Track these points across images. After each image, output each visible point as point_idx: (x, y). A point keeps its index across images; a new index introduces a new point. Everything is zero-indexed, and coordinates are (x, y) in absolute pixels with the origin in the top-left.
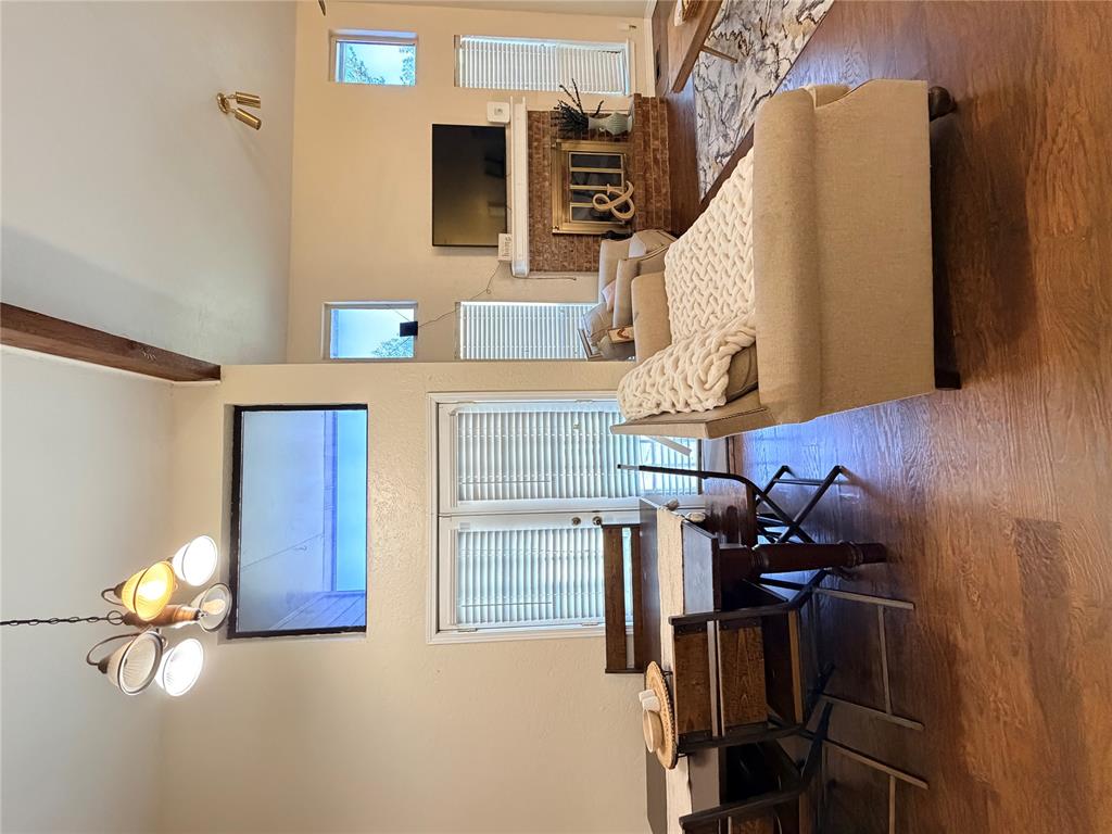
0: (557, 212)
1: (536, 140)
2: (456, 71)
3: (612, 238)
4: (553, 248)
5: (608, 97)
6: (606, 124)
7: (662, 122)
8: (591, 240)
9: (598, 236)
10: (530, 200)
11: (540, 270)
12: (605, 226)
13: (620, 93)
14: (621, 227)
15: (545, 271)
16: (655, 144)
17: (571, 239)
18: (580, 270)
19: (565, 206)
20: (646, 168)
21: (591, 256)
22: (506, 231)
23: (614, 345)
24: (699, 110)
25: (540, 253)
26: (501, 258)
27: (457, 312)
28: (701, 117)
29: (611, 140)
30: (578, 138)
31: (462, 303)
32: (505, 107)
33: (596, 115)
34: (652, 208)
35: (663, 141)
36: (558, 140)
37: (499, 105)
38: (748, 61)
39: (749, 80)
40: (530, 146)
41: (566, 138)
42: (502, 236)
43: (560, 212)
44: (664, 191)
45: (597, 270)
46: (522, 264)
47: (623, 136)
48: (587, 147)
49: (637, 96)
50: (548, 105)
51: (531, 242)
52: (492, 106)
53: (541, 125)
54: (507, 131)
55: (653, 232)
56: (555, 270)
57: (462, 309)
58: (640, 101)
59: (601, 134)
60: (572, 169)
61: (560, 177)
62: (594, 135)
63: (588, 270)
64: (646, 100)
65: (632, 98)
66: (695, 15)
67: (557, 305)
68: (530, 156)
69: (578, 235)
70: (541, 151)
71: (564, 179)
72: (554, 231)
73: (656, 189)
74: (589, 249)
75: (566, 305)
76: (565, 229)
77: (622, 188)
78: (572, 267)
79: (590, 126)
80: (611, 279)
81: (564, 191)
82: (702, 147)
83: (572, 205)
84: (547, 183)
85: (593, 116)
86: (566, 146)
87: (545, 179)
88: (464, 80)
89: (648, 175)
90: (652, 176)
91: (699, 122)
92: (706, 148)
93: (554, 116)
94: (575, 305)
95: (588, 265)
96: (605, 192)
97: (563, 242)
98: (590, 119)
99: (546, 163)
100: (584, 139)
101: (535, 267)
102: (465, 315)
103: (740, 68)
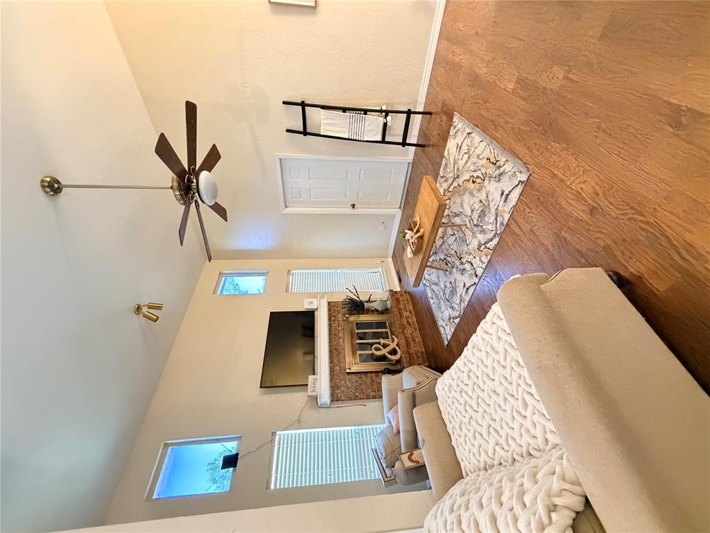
0: (349, 358)
1: (333, 316)
2: (287, 286)
3: (389, 373)
4: (348, 383)
5: (374, 293)
6: (375, 305)
7: (408, 302)
8: (374, 375)
9: (378, 372)
10: (330, 351)
11: (339, 400)
12: (383, 365)
13: (380, 291)
14: (393, 365)
15: (342, 400)
16: (406, 314)
17: (359, 375)
18: (368, 398)
19: (354, 353)
20: (404, 328)
21: (375, 387)
22: (314, 374)
23: (408, 471)
24: (429, 295)
25: (338, 387)
26: (310, 393)
27: (272, 441)
28: (432, 298)
29: (379, 314)
30: (359, 314)
31: (278, 433)
32: (315, 301)
33: (369, 301)
34: (412, 350)
35: (411, 312)
36: (347, 316)
37: (310, 300)
38: (454, 270)
39: (458, 278)
40: (330, 320)
41: (351, 314)
42: (311, 377)
43: (351, 358)
44: (417, 340)
45: (381, 397)
46: (325, 396)
47: (386, 311)
48: (364, 318)
49: (391, 291)
50: (340, 298)
51: (331, 380)
52: (306, 301)
53: (336, 308)
54: (316, 313)
55: (416, 367)
56: (350, 399)
57: (277, 438)
58: (393, 293)
59: (373, 311)
60: (357, 331)
61: (349, 336)
62: (368, 311)
63: (374, 397)
64: (396, 292)
65: (388, 292)
66: (419, 252)
67: (353, 428)
68: (330, 325)
69: (364, 373)
70: (337, 322)
71: (352, 337)
72: (348, 371)
73: (412, 339)
74: (374, 381)
75: (360, 427)
76: (355, 369)
77: (390, 339)
78: (362, 396)
79: (365, 307)
80: (393, 404)
81: (352, 344)
82: (437, 314)
83: (359, 352)
84: (341, 341)
85: (367, 302)
86: (352, 318)
87: (339, 338)
88: (292, 288)
89: (405, 331)
90: (408, 331)
91: (432, 301)
92: (440, 314)
93: (344, 303)
94: (367, 427)
95: (374, 394)
96: (379, 343)
97: (355, 378)
98: (365, 304)
99: (340, 329)
100: (362, 314)
101: (335, 398)
102: (279, 444)
103: (451, 273)
